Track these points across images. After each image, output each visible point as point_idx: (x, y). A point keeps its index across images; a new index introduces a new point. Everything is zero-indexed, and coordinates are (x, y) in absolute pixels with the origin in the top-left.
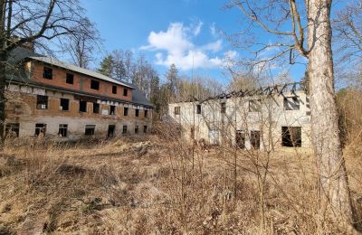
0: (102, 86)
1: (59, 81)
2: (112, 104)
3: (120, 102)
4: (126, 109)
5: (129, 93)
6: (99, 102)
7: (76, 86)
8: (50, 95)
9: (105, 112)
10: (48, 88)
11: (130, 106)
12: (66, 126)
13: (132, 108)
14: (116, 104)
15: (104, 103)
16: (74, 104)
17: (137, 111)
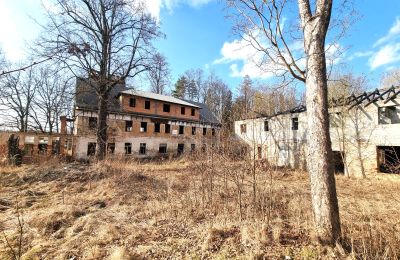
0: (172, 108)
1: (140, 108)
2: (181, 124)
3: (188, 121)
4: (194, 128)
5: (196, 112)
6: (170, 123)
7: (152, 111)
8: (134, 119)
9: (175, 132)
10: (132, 114)
11: (197, 125)
12: (145, 144)
13: (200, 127)
14: (185, 124)
15: (174, 123)
16: (151, 125)
17: (205, 129)
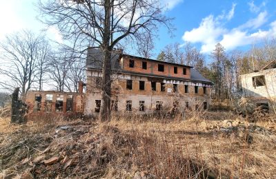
0: (166, 68)
1: (138, 68)
2: (174, 83)
3: (181, 80)
4: (186, 87)
5: (187, 71)
6: (165, 82)
7: (148, 71)
8: (133, 78)
9: (169, 90)
10: (133, 74)
11: (190, 84)
12: (143, 102)
13: (191, 85)
14: (178, 83)
15: (168, 82)
16: (148, 84)
17: (196, 87)
